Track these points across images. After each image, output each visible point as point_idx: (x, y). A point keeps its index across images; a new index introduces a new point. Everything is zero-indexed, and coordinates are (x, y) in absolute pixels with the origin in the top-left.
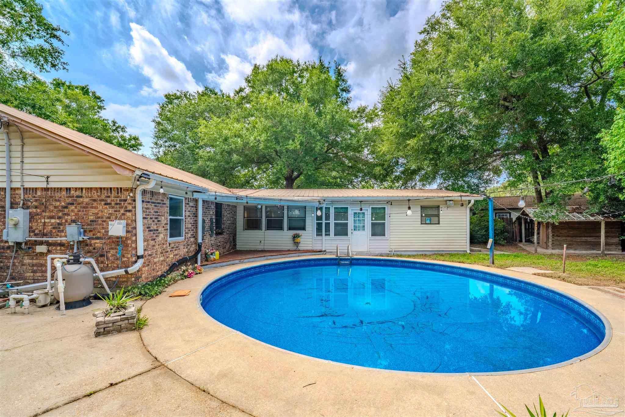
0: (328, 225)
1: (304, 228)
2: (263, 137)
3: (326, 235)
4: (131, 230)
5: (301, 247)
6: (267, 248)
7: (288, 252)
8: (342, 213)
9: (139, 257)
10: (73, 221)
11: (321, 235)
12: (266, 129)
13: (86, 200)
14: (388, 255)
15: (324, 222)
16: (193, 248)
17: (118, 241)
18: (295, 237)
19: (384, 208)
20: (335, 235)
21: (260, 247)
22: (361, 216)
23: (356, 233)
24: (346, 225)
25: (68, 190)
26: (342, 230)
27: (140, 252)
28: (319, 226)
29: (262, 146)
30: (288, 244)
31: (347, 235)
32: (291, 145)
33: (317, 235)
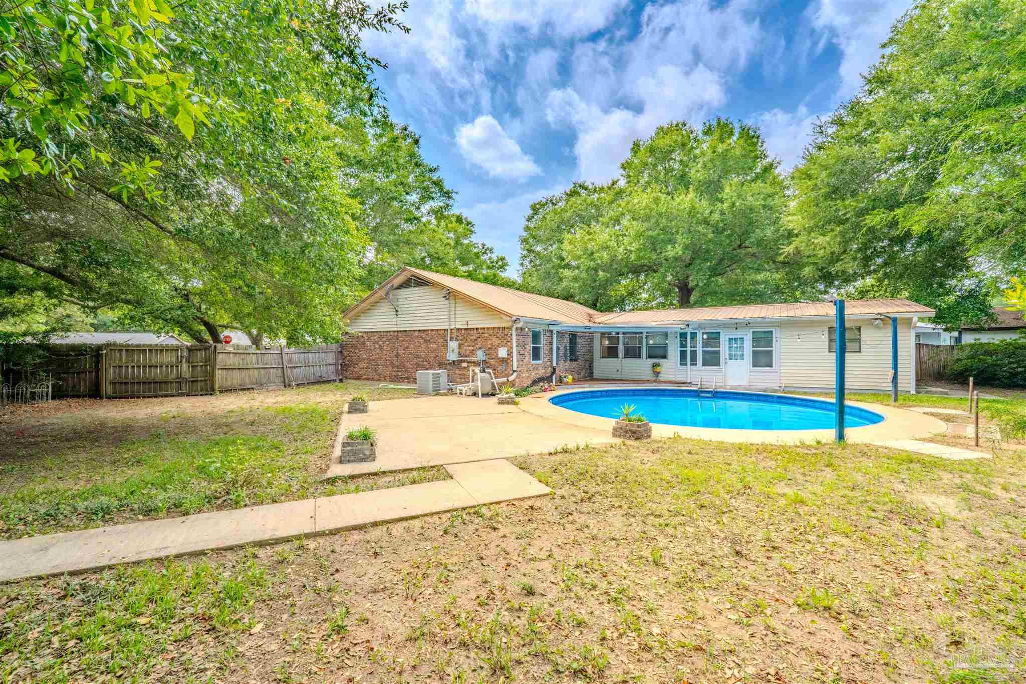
0: (694, 353)
1: (665, 357)
2: (634, 246)
3: (691, 365)
4: (510, 354)
5: (662, 377)
6: (624, 377)
7: (648, 381)
8: (713, 338)
9: (514, 371)
10: (480, 348)
11: (686, 365)
12: (639, 235)
13: (486, 335)
14: (775, 391)
15: (689, 349)
16: (550, 370)
17: (504, 361)
18: (655, 365)
19: (771, 332)
20: (704, 364)
21: (619, 377)
22: (739, 341)
23: (730, 362)
24: (718, 353)
25: (477, 329)
26: (712, 359)
27: (515, 368)
28: (683, 354)
29: (633, 257)
30: (648, 375)
31: (718, 364)
32: (670, 252)
33: (681, 364)
